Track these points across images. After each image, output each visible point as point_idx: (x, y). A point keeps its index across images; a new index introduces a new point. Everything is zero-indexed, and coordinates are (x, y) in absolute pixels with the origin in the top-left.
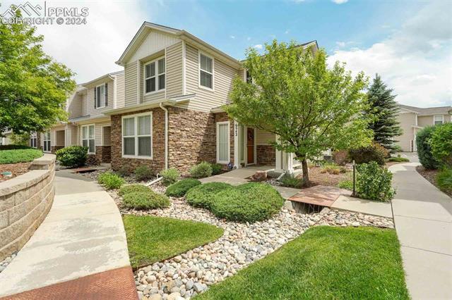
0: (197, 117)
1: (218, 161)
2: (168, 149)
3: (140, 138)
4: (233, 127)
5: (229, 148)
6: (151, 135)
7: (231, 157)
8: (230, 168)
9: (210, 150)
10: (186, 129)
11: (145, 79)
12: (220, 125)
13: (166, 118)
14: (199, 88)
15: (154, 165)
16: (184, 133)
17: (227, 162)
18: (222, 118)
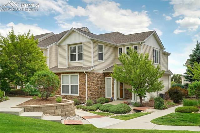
0: (98, 76)
1: (106, 97)
2: (87, 91)
3: (72, 86)
4: (113, 80)
5: (111, 90)
6: (78, 84)
7: (112, 95)
8: (112, 100)
9: (103, 91)
10: (93, 82)
11: (70, 54)
12: (107, 79)
13: (86, 78)
14: (98, 62)
15: (80, 98)
16: (93, 84)
17: (111, 97)
18: (108, 75)
